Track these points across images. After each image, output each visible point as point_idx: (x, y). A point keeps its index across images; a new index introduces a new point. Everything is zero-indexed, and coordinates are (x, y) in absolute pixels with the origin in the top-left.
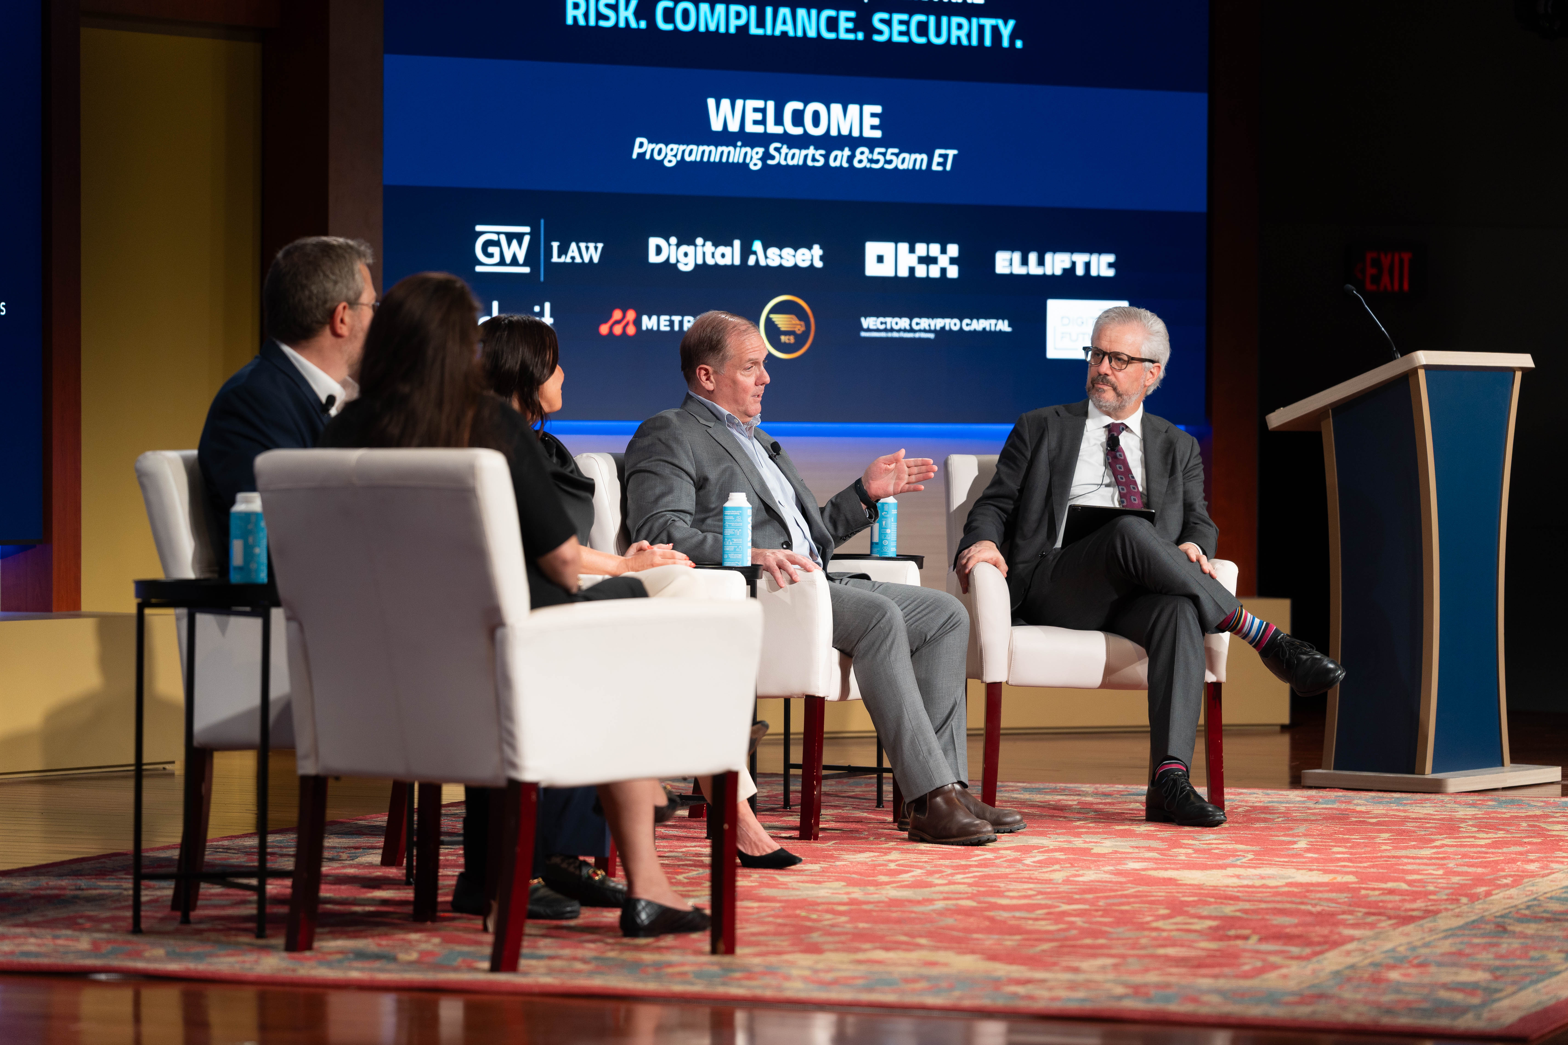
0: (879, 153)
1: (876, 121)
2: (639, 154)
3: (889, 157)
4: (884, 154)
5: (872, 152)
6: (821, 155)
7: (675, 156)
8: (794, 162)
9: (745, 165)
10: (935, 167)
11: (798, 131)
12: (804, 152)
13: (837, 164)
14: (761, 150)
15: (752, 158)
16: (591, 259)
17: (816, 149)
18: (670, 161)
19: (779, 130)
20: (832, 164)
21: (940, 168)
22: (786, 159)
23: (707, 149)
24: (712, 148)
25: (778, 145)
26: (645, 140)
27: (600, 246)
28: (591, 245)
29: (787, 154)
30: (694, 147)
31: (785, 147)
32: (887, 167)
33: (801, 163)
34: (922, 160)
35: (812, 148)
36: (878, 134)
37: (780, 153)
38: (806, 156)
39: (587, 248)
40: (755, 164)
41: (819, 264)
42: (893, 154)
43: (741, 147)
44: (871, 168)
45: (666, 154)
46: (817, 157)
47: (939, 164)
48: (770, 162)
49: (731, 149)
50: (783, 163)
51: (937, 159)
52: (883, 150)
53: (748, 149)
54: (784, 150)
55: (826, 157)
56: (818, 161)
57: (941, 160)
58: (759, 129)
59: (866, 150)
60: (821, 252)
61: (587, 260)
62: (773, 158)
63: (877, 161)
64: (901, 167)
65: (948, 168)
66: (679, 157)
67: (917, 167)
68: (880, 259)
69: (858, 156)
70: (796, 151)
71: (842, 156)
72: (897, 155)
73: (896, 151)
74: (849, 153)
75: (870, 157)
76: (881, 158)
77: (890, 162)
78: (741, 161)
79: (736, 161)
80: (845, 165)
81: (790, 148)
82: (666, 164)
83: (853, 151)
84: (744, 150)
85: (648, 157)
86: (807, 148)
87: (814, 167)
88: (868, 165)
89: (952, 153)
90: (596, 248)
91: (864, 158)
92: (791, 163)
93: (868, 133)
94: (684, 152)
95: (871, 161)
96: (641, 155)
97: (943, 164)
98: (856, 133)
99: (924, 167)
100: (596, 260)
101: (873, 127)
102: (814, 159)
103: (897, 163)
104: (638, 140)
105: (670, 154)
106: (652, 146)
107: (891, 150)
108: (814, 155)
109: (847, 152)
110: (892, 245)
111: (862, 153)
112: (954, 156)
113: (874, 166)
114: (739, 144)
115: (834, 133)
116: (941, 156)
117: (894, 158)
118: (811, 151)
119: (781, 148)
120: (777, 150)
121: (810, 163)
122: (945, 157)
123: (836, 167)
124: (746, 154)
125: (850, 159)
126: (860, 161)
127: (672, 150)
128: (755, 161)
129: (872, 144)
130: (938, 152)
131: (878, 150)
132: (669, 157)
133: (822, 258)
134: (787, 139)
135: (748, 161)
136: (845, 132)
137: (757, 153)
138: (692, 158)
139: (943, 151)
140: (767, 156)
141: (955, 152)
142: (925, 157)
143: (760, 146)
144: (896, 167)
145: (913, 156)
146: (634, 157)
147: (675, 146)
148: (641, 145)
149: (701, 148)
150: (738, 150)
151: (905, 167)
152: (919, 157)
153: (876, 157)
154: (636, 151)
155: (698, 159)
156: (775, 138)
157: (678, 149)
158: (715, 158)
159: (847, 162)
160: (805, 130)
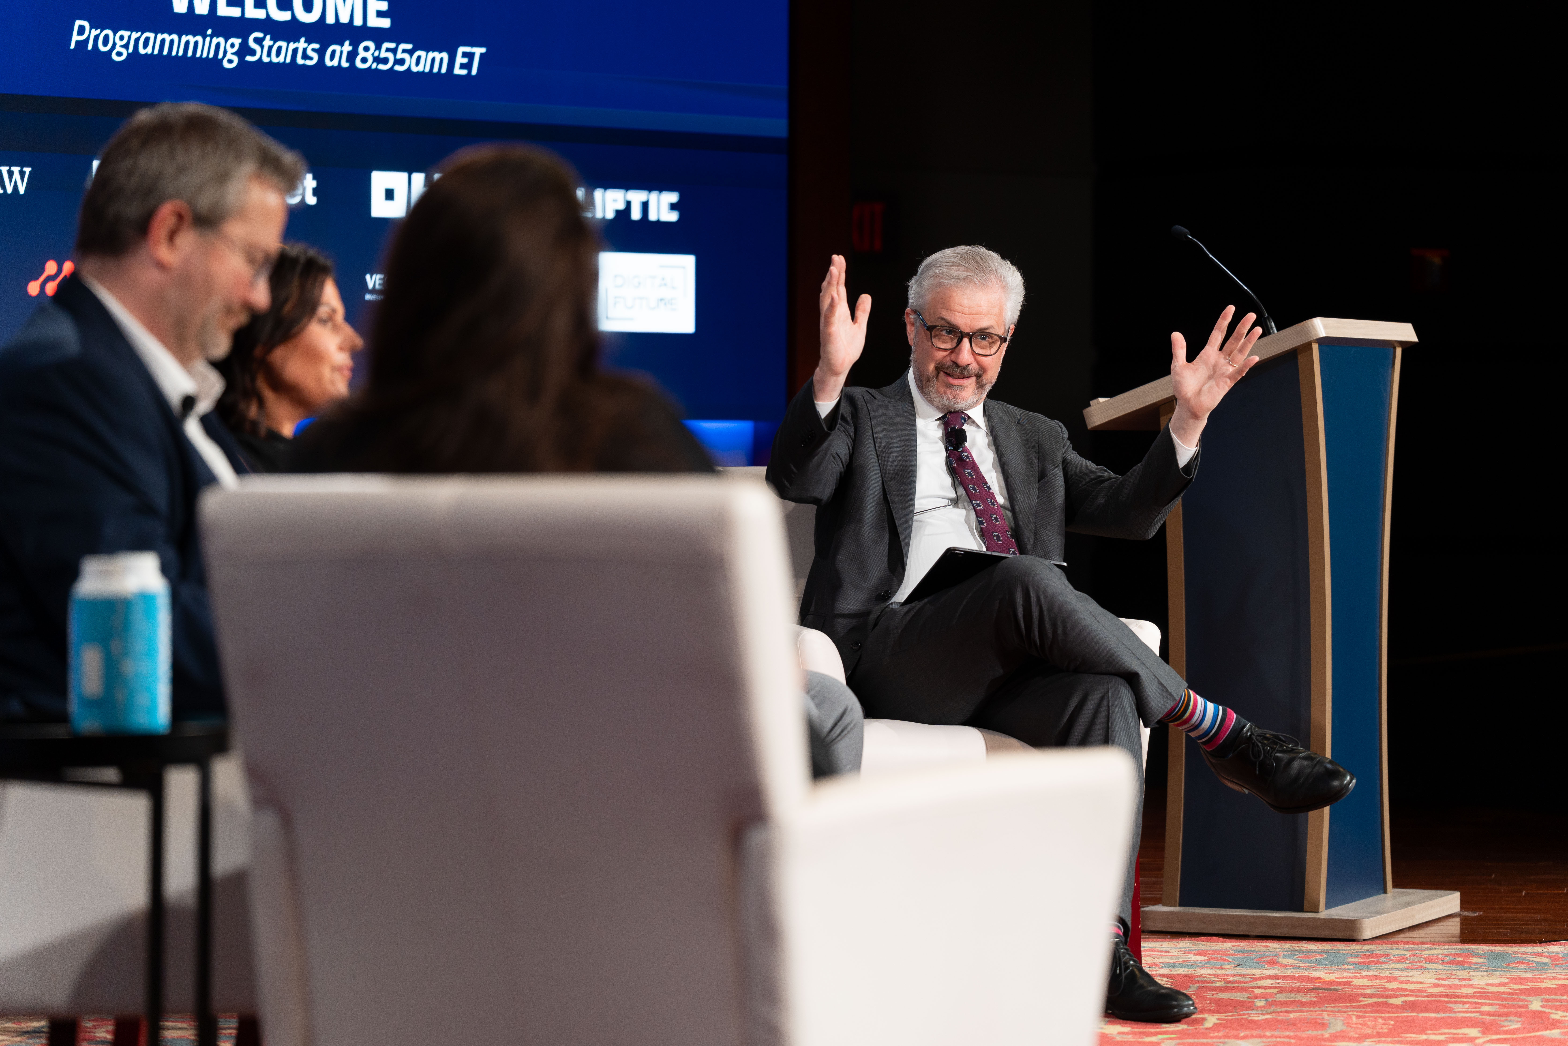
0: (388, 50)
1: (384, 6)
2: (77, 42)
3: (400, 56)
4: (394, 51)
5: (378, 47)
6: (313, 50)
7: (126, 46)
8: (281, 59)
9: (216, 62)
10: (457, 71)
11: (285, 16)
12: (292, 46)
13: (335, 63)
14: (237, 41)
15: (225, 52)
16: (16, 187)
17: (309, 41)
18: (119, 54)
19: (260, 14)
20: (328, 63)
21: (464, 72)
22: (269, 55)
23: (167, 38)
24: (175, 37)
25: (260, 35)
26: (86, 24)
27: (27, 170)
28: (16, 170)
29: (270, 48)
30: (151, 35)
31: (268, 37)
32: (398, 68)
33: (288, 60)
34: (442, 60)
35: (303, 40)
36: (386, 23)
37: (262, 47)
38: (295, 51)
39: (11, 174)
40: (231, 62)
41: (312, 200)
42: (404, 51)
43: (212, 36)
44: (376, 69)
45: (114, 45)
46: (310, 53)
47: (462, 66)
48: (249, 58)
49: (199, 38)
50: (266, 59)
51: (460, 60)
52: (392, 45)
53: (221, 40)
54: (267, 42)
55: (321, 53)
56: (311, 58)
57: (465, 60)
58: (235, 12)
59: (371, 45)
60: (314, 184)
61: (10, 190)
62: (253, 52)
63: (385, 61)
64: (414, 69)
65: (474, 72)
66: (131, 50)
67: (436, 70)
68: (389, 194)
69: (362, 53)
70: (283, 44)
71: (342, 52)
72: (411, 52)
73: (409, 46)
74: (350, 48)
75: (377, 54)
76: (390, 56)
77: (401, 62)
78: (211, 56)
79: (204, 56)
80: (345, 65)
81: (275, 39)
82: (114, 57)
83: (355, 45)
84: (215, 40)
85: (90, 47)
86: (297, 40)
87: (304, 65)
88: (374, 66)
89: (478, 51)
90: (22, 174)
91: (369, 55)
92: (275, 60)
93: (375, 22)
94: (137, 41)
95: (377, 60)
96: (82, 44)
97: (467, 66)
98: (358, 22)
99: (444, 70)
100: (22, 190)
101: (380, 14)
102: (305, 56)
103: (410, 62)
104: (78, 23)
105: (119, 43)
106: (95, 32)
107: (403, 46)
108: (305, 50)
109: (347, 47)
110: (405, 175)
111: (366, 49)
112: (482, 55)
113: (382, 67)
114: (209, 32)
115: (330, 20)
116: (465, 55)
117: (406, 56)
118: (302, 44)
119: (263, 39)
120: (258, 41)
121: (300, 61)
122: (470, 56)
123: (332, 67)
124: (218, 45)
125: (352, 56)
126: (364, 60)
127: (122, 38)
128: (229, 56)
129: (378, 36)
130: (462, 49)
131: (386, 45)
132: (118, 49)
133: (315, 192)
134: (269, 26)
135: (220, 56)
136: (344, 19)
137: (232, 45)
138: (149, 50)
139: (467, 49)
140: (244, 50)
141: (483, 50)
142: (445, 56)
143: (238, 37)
144: (409, 68)
145: (431, 55)
146: (72, 46)
147: (126, 34)
148: (81, 30)
149: (160, 37)
150: (208, 39)
151: (420, 68)
152: (437, 55)
153: (383, 54)
154: (75, 37)
155: (156, 52)
156: (256, 25)
157: (130, 37)
158: (178, 51)
159: (347, 61)
160: (293, 15)
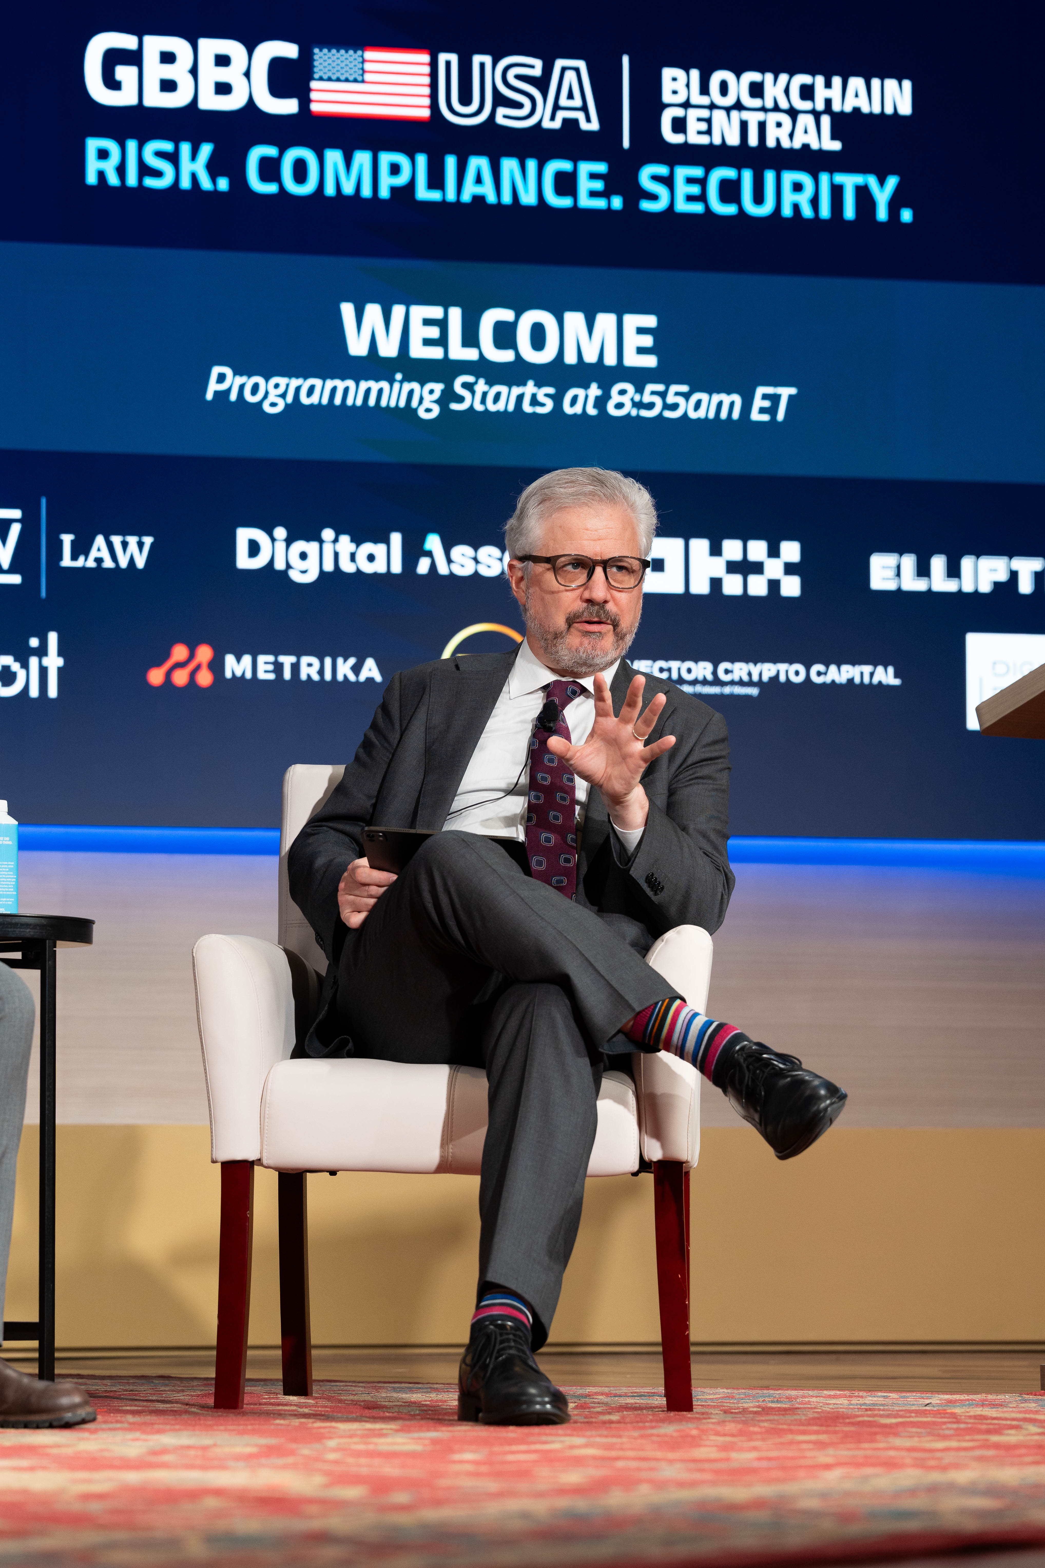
0: (654, 393)
1: (647, 341)
2: (217, 393)
3: (671, 399)
4: (663, 395)
5: (640, 390)
6: (548, 395)
7: (283, 396)
8: (501, 406)
9: (410, 411)
10: (756, 416)
11: (506, 356)
12: (516, 391)
13: (578, 409)
14: (438, 387)
15: (422, 399)
16: (132, 561)
17: (540, 385)
18: (274, 404)
19: (471, 354)
20: (569, 410)
21: (766, 417)
22: (484, 401)
23: (340, 385)
24: (350, 383)
25: (470, 379)
26: (227, 371)
27: (148, 540)
28: (132, 540)
29: (485, 394)
30: (317, 382)
31: (483, 381)
32: (668, 414)
33: (511, 407)
34: (732, 404)
35: (531, 383)
36: (650, 361)
37: (473, 392)
38: (521, 396)
39: (125, 545)
40: (429, 410)
42: (677, 394)
43: (402, 381)
44: (638, 416)
45: (267, 393)
46: (541, 398)
47: (763, 410)
48: (455, 406)
49: (385, 385)
50: (480, 407)
51: (759, 403)
52: (660, 387)
53: (415, 386)
54: (481, 386)
55: (558, 398)
56: (543, 405)
57: (767, 404)
58: (436, 353)
59: (629, 387)
61: (124, 564)
62: (460, 399)
63: (651, 406)
64: (692, 415)
65: (781, 416)
66: (290, 399)
67: (724, 415)
68: (658, 565)
69: (615, 398)
70: (503, 389)
71: (587, 397)
72: (687, 396)
73: (685, 388)
74: (599, 392)
75: (637, 398)
76: (658, 400)
77: (674, 407)
78: (403, 404)
79: (393, 404)
80: (592, 411)
81: (491, 383)
82: (267, 408)
83: (606, 387)
84: (407, 387)
85: (233, 397)
86: (523, 384)
87: (533, 413)
88: (634, 412)
89: (786, 392)
90: (141, 545)
91: (626, 399)
92: (493, 407)
93: (634, 360)
94: (298, 389)
95: (639, 405)
96: (223, 394)
97: (771, 410)
98: (611, 361)
99: (736, 415)
100: (141, 562)
101: (642, 350)
102: (535, 402)
103: (686, 408)
104: (217, 370)
105: (273, 392)
106: (241, 380)
107: (674, 388)
108: (534, 396)
109: (594, 391)
110: (679, 543)
111: (622, 392)
112: (792, 397)
113: (645, 413)
114: (399, 376)
115: (571, 359)
116: (766, 397)
117: (681, 400)
118: (530, 388)
119: (475, 383)
120: (469, 386)
121: (528, 407)
122: (774, 398)
123: (575, 415)
124: (411, 393)
125: (602, 401)
126: (619, 406)
127: (277, 386)
128: (427, 404)
129: (639, 378)
130: (761, 391)
131: (650, 387)
132: (272, 398)
134: (484, 368)
135: (415, 404)
136: (591, 358)
137: (432, 392)
138: (314, 399)
139: (770, 390)
140: (449, 396)
141: (793, 391)
142: (737, 399)
143: (439, 382)
144: (685, 414)
145: (716, 398)
146: (209, 396)
147: (282, 381)
148: (221, 378)
149: (330, 384)
150: (396, 386)
151: (701, 414)
152: (726, 399)
153: (647, 398)
154: (213, 387)
155: (325, 401)
156: (464, 367)
157: (288, 385)
158: (355, 399)
159: (595, 406)
160: (518, 355)
